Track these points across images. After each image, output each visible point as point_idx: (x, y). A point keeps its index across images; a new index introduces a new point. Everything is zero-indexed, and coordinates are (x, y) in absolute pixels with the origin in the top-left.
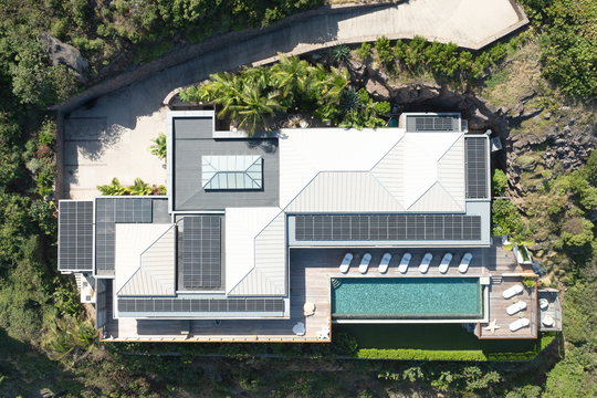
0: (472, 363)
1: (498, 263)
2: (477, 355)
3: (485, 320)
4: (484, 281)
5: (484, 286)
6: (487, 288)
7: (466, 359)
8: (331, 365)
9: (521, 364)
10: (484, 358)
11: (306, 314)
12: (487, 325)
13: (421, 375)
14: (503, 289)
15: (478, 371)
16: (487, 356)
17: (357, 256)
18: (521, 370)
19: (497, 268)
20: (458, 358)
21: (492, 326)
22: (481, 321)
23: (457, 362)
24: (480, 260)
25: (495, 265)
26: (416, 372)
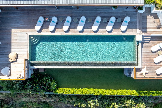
0: (129, 98)
1: (148, 26)
2: (133, 93)
3: (139, 67)
4: (139, 38)
5: (138, 42)
6: (140, 44)
7: (126, 95)
8: (45, 98)
9: (157, 98)
10: (137, 94)
11: (10, 61)
12: (140, 70)
13: (98, 104)
14: (151, 46)
15: (133, 102)
16: (139, 93)
17: (47, 19)
18: (157, 101)
19: (148, 30)
20: (120, 94)
21: (144, 71)
22: (136, 67)
23: (120, 97)
24: (135, 23)
25: (146, 28)
26: (95, 102)
